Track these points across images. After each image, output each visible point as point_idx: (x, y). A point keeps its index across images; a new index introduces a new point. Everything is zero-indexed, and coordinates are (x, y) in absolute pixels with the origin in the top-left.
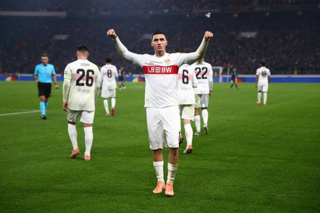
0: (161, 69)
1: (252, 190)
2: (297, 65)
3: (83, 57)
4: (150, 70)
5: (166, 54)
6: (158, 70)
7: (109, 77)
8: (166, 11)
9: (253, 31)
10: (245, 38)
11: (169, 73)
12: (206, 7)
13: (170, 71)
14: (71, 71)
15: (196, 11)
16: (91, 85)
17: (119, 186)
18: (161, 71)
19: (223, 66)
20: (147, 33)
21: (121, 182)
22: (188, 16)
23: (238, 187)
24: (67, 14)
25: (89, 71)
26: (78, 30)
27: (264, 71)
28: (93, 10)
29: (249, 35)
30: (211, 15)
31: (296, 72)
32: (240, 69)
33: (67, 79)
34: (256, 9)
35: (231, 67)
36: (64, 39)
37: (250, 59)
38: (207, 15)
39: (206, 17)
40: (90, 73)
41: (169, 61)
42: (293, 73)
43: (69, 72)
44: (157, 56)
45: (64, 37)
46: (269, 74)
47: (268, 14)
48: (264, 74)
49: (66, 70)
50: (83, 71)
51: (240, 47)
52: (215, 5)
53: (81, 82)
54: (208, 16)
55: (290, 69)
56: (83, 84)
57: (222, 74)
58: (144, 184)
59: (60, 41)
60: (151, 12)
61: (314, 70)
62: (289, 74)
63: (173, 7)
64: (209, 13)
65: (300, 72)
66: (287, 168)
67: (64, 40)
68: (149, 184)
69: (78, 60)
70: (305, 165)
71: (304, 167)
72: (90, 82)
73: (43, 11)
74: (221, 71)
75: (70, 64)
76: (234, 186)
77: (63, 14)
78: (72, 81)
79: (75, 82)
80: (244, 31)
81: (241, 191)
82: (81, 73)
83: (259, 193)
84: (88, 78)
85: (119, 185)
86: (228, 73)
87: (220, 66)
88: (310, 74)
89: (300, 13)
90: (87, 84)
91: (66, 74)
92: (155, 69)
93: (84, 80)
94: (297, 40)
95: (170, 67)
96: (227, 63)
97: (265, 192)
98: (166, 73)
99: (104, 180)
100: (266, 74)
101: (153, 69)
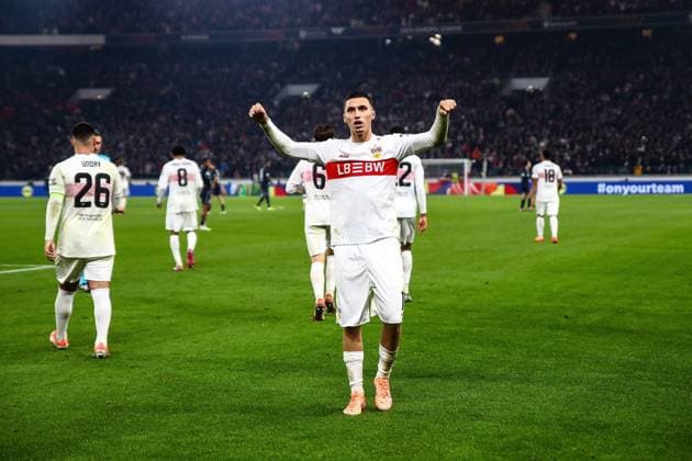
0: (364, 166)
1: (543, 444)
2: (641, 154)
3: (84, 149)
4: (342, 170)
5: (374, 137)
6: (357, 168)
7: (180, 184)
8: (338, 31)
9: (541, 75)
10: (523, 92)
11: (379, 173)
12: (431, 20)
13: (381, 170)
14: (63, 177)
15: (407, 31)
16: (106, 205)
17: (233, 441)
18: (364, 169)
19: (471, 158)
20: (294, 83)
21: (237, 432)
22: (388, 41)
23: (512, 439)
24: (107, 39)
25: (100, 176)
26: (132, 76)
27: (548, 169)
28: (168, 31)
29: (530, 84)
30: (441, 40)
31: (639, 170)
32: (512, 164)
33: (56, 193)
34: (546, 25)
35: (491, 159)
36: (99, 97)
37: (533, 139)
38: (432, 39)
39: (432, 44)
40: (103, 181)
41: (379, 150)
42: (632, 173)
43: (60, 181)
44: (355, 141)
45: (100, 94)
46: (560, 176)
47: (573, 36)
48: (549, 176)
49: (52, 176)
50: (87, 176)
51: (510, 112)
52: (451, 15)
53: (84, 199)
54: (436, 41)
55: (626, 164)
56: (88, 204)
57: (471, 175)
58: (290, 435)
59: (92, 103)
60: (303, 34)
61: (682, 166)
62: (625, 173)
63: (354, 23)
64: (438, 36)
65: (649, 168)
66: (623, 392)
67: (99, 101)
68: (302, 434)
69: (76, 155)
70: (664, 386)
71: (663, 389)
72: (103, 199)
73: (50, 33)
74: (467, 169)
75: (58, 165)
76: (501, 437)
77: (98, 40)
78: (67, 199)
79: (73, 200)
80: (520, 75)
81: (518, 448)
82: (84, 181)
83: (559, 452)
84: (99, 190)
85: (233, 437)
86: (484, 174)
87: (465, 157)
88: (672, 173)
89: (647, 33)
90: (98, 204)
91: (54, 184)
92: (352, 166)
93: (91, 195)
94: (640, 96)
95: (381, 161)
96: (482, 148)
97: (574, 449)
98: (373, 173)
99: (197, 428)
100: (553, 176)
101: (347, 167)
